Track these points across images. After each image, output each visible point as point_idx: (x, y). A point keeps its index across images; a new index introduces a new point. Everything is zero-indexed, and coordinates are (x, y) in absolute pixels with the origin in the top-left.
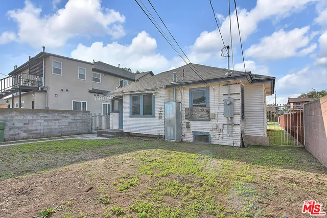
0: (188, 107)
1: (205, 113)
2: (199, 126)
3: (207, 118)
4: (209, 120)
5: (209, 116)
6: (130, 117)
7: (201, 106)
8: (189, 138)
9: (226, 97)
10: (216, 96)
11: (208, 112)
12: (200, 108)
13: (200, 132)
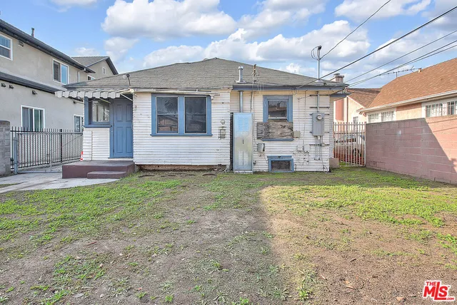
0: (262, 121)
1: (286, 130)
2: (277, 149)
3: (290, 137)
4: (292, 140)
5: (292, 135)
6: (153, 135)
7: (281, 120)
8: (263, 165)
9: (314, 110)
10: (301, 108)
11: (291, 129)
12: (279, 123)
13: (279, 157)
